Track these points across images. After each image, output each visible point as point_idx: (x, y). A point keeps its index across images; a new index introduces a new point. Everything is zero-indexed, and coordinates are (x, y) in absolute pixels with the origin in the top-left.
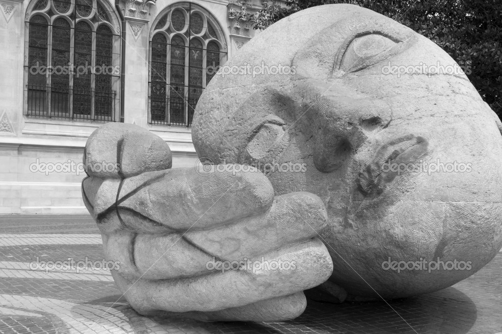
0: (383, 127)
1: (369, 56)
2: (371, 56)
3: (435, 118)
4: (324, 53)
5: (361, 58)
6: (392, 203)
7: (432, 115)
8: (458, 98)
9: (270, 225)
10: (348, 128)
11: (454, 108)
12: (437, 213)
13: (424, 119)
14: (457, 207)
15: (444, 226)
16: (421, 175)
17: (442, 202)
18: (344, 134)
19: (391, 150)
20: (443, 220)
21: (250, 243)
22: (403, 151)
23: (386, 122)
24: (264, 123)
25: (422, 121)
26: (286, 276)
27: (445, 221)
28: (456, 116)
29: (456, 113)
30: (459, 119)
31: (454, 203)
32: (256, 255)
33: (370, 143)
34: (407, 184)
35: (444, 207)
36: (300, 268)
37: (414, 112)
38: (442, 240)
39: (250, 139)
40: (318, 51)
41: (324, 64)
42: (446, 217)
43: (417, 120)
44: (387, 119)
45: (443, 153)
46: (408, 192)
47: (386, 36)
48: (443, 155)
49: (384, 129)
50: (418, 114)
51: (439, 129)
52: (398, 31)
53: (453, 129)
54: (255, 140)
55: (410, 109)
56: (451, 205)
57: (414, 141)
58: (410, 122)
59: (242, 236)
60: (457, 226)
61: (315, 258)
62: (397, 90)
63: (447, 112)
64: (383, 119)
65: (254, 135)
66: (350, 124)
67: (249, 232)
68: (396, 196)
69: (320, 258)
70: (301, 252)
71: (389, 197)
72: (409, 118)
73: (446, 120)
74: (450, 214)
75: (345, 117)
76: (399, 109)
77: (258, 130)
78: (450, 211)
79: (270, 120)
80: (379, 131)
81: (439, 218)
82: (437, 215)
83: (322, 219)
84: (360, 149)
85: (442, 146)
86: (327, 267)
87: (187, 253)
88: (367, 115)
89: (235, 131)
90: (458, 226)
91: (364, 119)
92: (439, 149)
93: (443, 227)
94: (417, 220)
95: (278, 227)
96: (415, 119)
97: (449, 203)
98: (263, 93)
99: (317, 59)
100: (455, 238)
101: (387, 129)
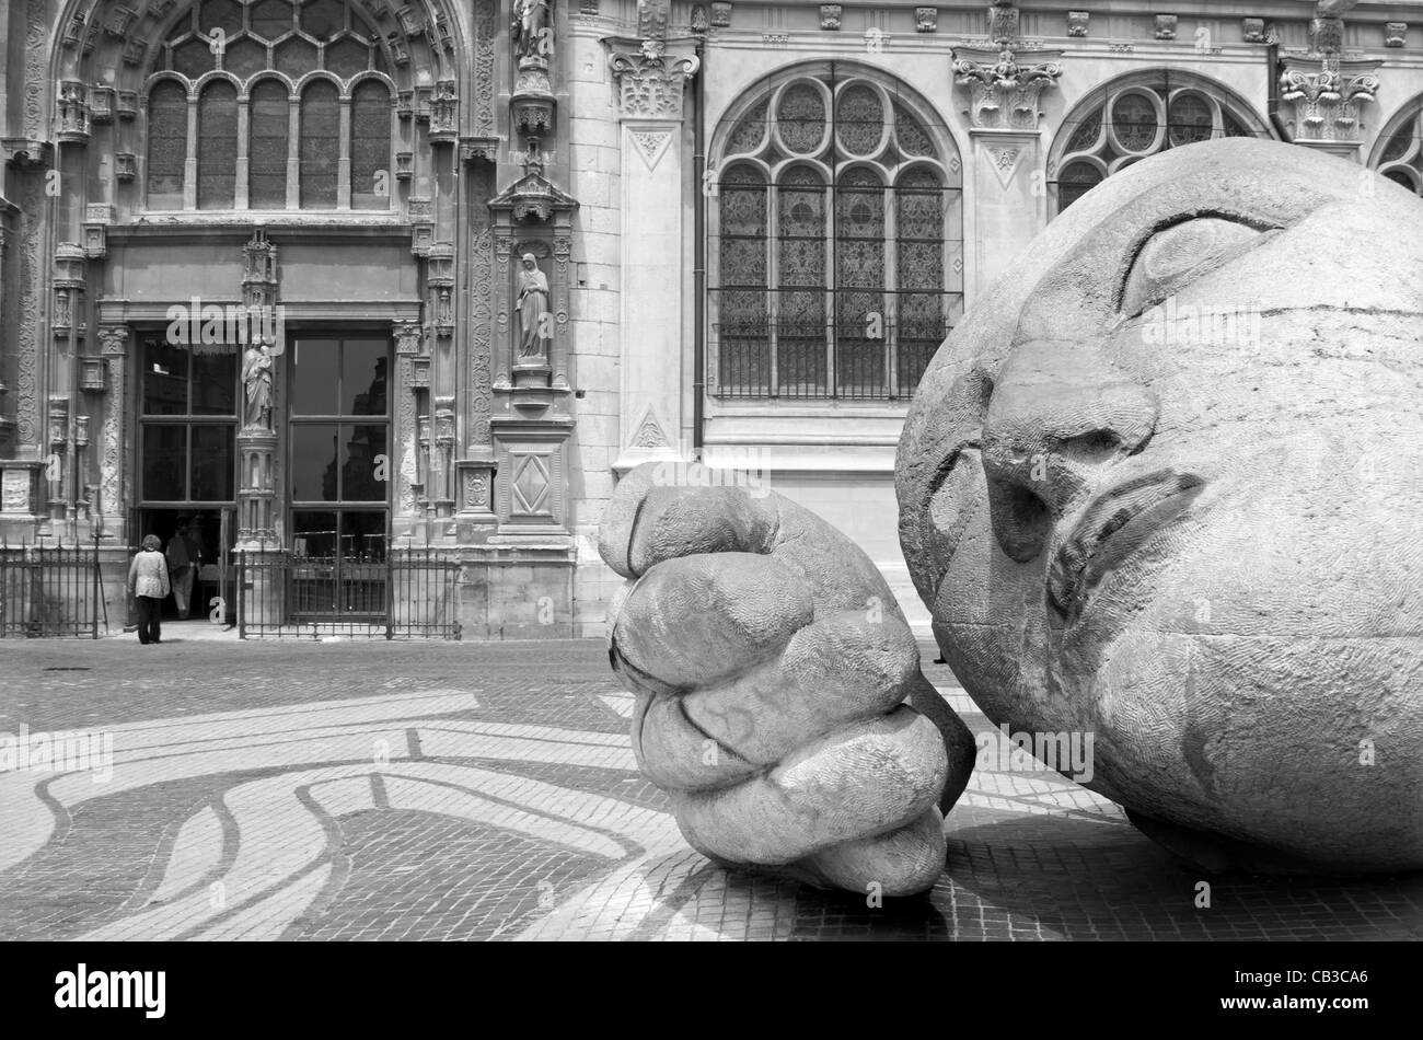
0: (1128, 452)
1: (1171, 274)
2: (1174, 276)
3: (1247, 425)
4: (1096, 275)
5: (1153, 281)
6: (1107, 636)
7: (1240, 419)
8: (1326, 369)
9: (788, 683)
10: (1015, 462)
11: (1299, 396)
12: (1171, 661)
13: (1223, 428)
14: (1215, 649)
15: (1189, 695)
16: (1170, 568)
17: (1185, 636)
18: (1009, 476)
19: (1113, 508)
20: (1184, 679)
21: (769, 720)
22: (1138, 509)
23: (1135, 441)
24: (961, 447)
25: (1215, 433)
26: (833, 794)
27: (1189, 682)
28: (1299, 416)
29: (1302, 409)
30: (1306, 423)
31: (1209, 637)
32: (793, 747)
33: (1089, 492)
34: (1134, 590)
35: (1189, 647)
36: (850, 778)
37: (1202, 413)
38: (1188, 729)
39: (935, 485)
40: (1084, 271)
41: (1094, 300)
42: (1192, 672)
43: (1204, 433)
44: (1137, 432)
45: (1239, 513)
46: (1141, 609)
47: (1234, 219)
48: (1236, 517)
49: (1133, 457)
50: (1212, 416)
51: (1247, 453)
52: (1279, 201)
53: (1282, 449)
54: (946, 486)
55: (1198, 404)
56: (1203, 642)
57: (1172, 485)
58: (1191, 437)
59: (753, 705)
60: (1220, 695)
61: (874, 759)
62: (1182, 360)
63: (1279, 408)
64: (1125, 433)
65: (944, 477)
66: (1019, 451)
67: (761, 697)
68: (1111, 619)
69: (885, 758)
70: (851, 743)
71: (1096, 622)
72: (1191, 426)
73: (1271, 427)
74: (1201, 665)
75: (1005, 435)
76: (1175, 405)
77: (950, 462)
78: (1201, 656)
79: (971, 441)
80: (1116, 463)
81: (1177, 674)
82: (1172, 666)
83: (874, 673)
84: (1069, 506)
85: (1243, 495)
86: (902, 779)
87: (685, 736)
88: (1072, 427)
89: (921, 467)
90: (1222, 694)
91: (1063, 437)
92: (1233, 502)
93: (1187, 696)
94: (1133, 677)
95: (802, 687)
96: (1203, 429)
97: (1200, 639)
98: (969, 378)
99: (1081, 291)
100: (1222, 726)
101: (1137, 458)
